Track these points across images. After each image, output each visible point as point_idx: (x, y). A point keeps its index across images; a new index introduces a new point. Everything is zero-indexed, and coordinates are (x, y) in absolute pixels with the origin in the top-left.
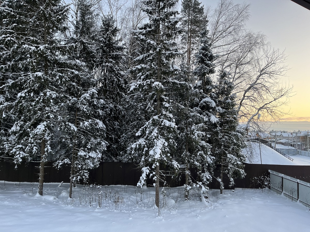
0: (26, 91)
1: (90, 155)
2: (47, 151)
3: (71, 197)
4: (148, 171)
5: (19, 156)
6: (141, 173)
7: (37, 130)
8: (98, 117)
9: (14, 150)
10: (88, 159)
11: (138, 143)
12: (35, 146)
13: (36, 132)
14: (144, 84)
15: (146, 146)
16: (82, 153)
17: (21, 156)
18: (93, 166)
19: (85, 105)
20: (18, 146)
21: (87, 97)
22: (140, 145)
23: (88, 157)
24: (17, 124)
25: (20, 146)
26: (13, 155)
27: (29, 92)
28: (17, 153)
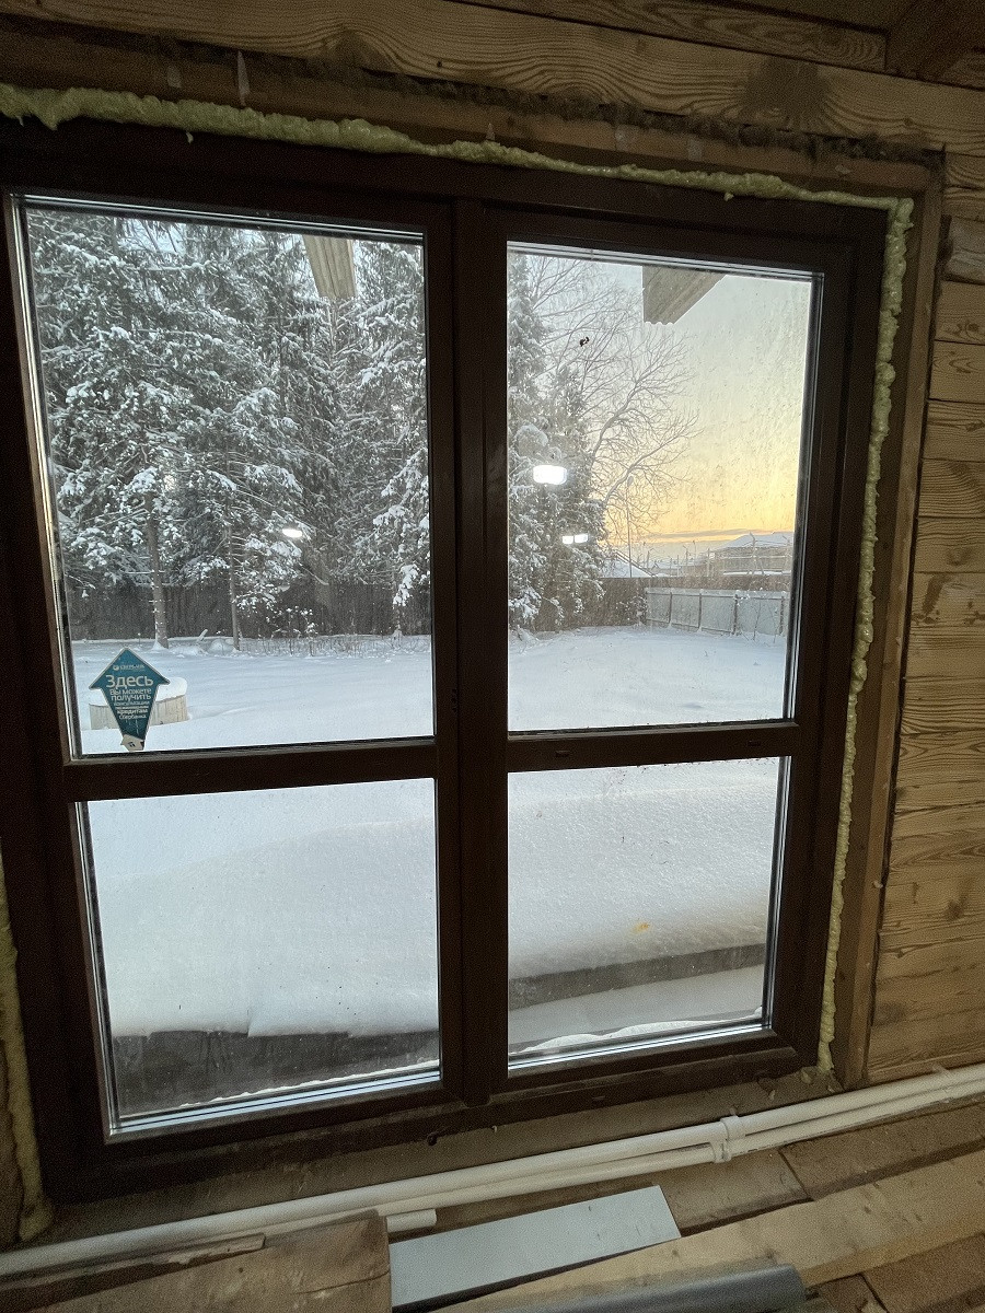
5: (98, 553)
9: (80, 540)
12: (134, 527)
13: (136, 490)
16: (253, 544)
17: (104, 553)
20: (89, 530)
22: (392, 520)
23: (269, 553)
24: (75, 477)
25: (95, 530)
27: (95, 387)
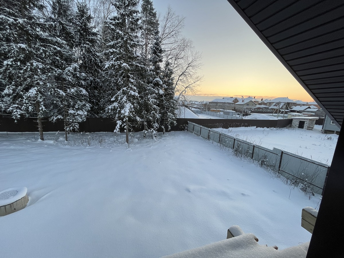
0: (12, 60)
1: (78, 113)
2: (42, 110)
3: (67, 141)
4: (121, 123)
5: (17, 113)
6: (116, 124)
7: (30, 94)
8: (82, 86)
9: (11, 109)
10: (76, 115)
11: (113, 105)
12: (30, 105)
13: (29, 95)
14: (116, 64)
15: (118, 107)
16: (71, 111)
17: (19, 113)
18: (81, 120)
19: (69, 76)
20: (14, 106)
21: (71, 70)
22: (114, 107)
23: (76, 114)
24: (9, 88)
25: (16, 106)
26: (11, 113)
27: (15, 61)
28: (15, 111)
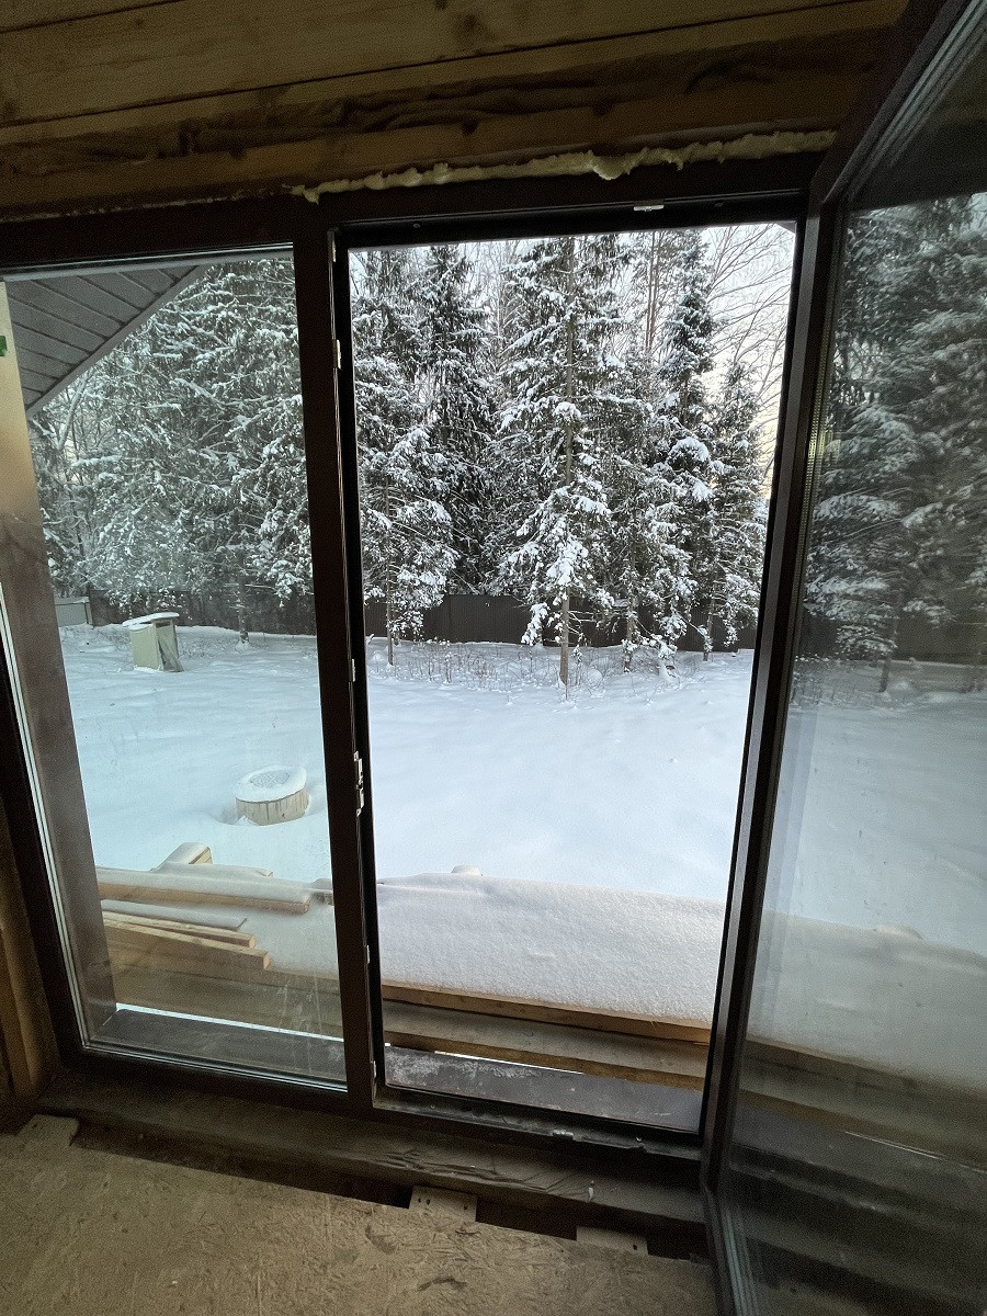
0: (278, 440)
1: (422, 580)
3: (392, 664)
4: (544, 613)
5: (285, 583)
6: (528, 617)
8: (434, 495)
10: (417, 587)
11: (522, 552)
14: (535, 411)
15: (539, 558)
16: (405, 575)
17: (289, 583)
18: (430, 601)
19: (403, 467)
21: (406, 451)
22: (526, 556)
23: (418, 583)
24: (271, 515)
25: (285, 562)
26: (273, 582)
27: (285, 443)
28: (281, 576)
